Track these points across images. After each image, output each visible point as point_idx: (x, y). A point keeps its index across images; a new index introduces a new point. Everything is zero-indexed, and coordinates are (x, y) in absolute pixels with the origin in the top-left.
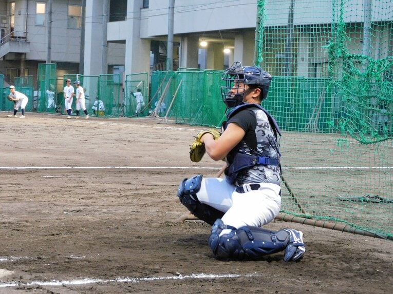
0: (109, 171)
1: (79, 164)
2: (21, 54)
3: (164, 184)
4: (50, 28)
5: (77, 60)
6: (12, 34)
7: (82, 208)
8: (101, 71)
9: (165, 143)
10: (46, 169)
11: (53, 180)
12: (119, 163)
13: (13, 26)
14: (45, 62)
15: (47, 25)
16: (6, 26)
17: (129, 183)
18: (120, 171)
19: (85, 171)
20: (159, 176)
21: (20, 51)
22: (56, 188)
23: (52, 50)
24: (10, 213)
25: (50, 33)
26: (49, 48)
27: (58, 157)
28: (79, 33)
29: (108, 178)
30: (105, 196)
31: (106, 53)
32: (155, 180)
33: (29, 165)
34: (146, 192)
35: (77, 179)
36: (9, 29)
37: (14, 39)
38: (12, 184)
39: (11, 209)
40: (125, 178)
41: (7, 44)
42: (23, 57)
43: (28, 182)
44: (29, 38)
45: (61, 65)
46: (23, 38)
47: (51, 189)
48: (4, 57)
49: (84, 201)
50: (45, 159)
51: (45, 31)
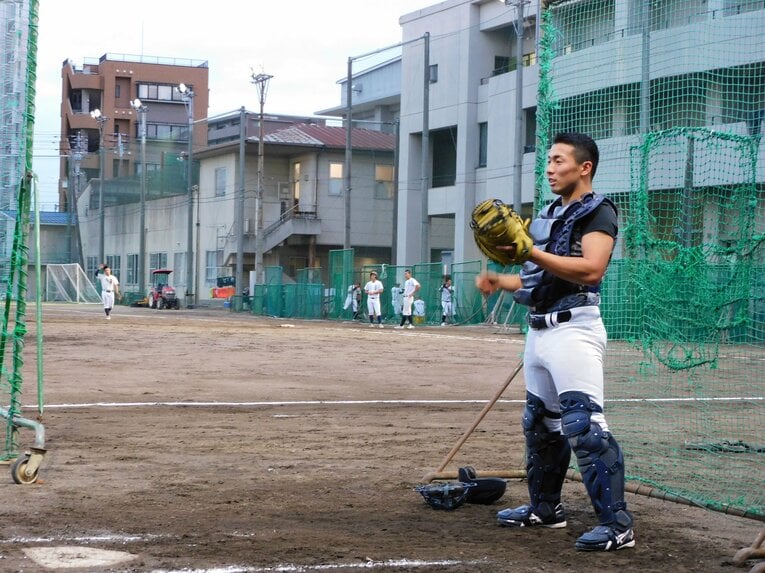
0: (371, 407)
1: (335, 397)
2: (308, 237)
3: (440, 425)
4: (349, 199)
5: (388, 243)
6: (297, 208)
7: (295, 463)
8: (422, 259)
9: (478, 364)
10: (282, 405)
11: (287, 420)
12: (393, 395)
13: (297, 196)
14: (341, 247)
15: (344, 194)
16: (288, 196)
17: (390, 425)
18: (388, 407)
19: (337, 408)
20: (441, 414)
21: (308, 232)
22: (280, 434)
23: (352, 229)
24: (192, 471)
25: (348, 205)
26: (348, 227)
27: (310, 387)
28: (391, 203)
29: (364, 418)
30: (342, 445)
31: (426, 233)
32: (433, 421)
33: (262, 399)
34: (404, 438)
35: (319, 420)
36: (292, 201)
37: (298, 214)
38: (222, 427)
39: (196, 464)
40: (389, 417)
41: (289, 223)
42: (312, 241)
43: (247, 424)
44: (321, 213)
45: (361, 252)
46: (311, 213)
47: (274, 434)
48: (286, 241)
49: (308, 452)
50: (290, 391)
51: (341, 203)
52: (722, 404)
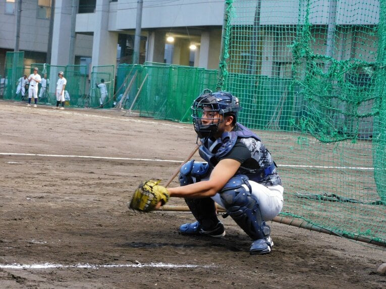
1: (43, 152)
3: (127, 174)
4: (19, 17)
5: (45, 50)
7: (44, 195)
8: (68, 61)
9: (128, 135)
10: (10, 155)
11: (18, 166)
12: (83, 153)
14: (13, 50)
15: (16, 14)
17: (92, 173)
18: (84, 161)
19: (49, 159)
20: (122, 167)
22: (19, 174)
23: (20, 39)
25: (19, 21)
26: (18, 36)
27: (23, 144)
28: (48, 23)
29: (71, 167)
30: (68, 184)
31: (73, 44)
32: (118, 170)
34: (109, 182)
35: (41, 166)
40: (88, 167)
45: (29, 54)
47: (14, 175)
49: (47, 188)
50: (10, 146)
51: (14, 20)
52: (300, 170)
